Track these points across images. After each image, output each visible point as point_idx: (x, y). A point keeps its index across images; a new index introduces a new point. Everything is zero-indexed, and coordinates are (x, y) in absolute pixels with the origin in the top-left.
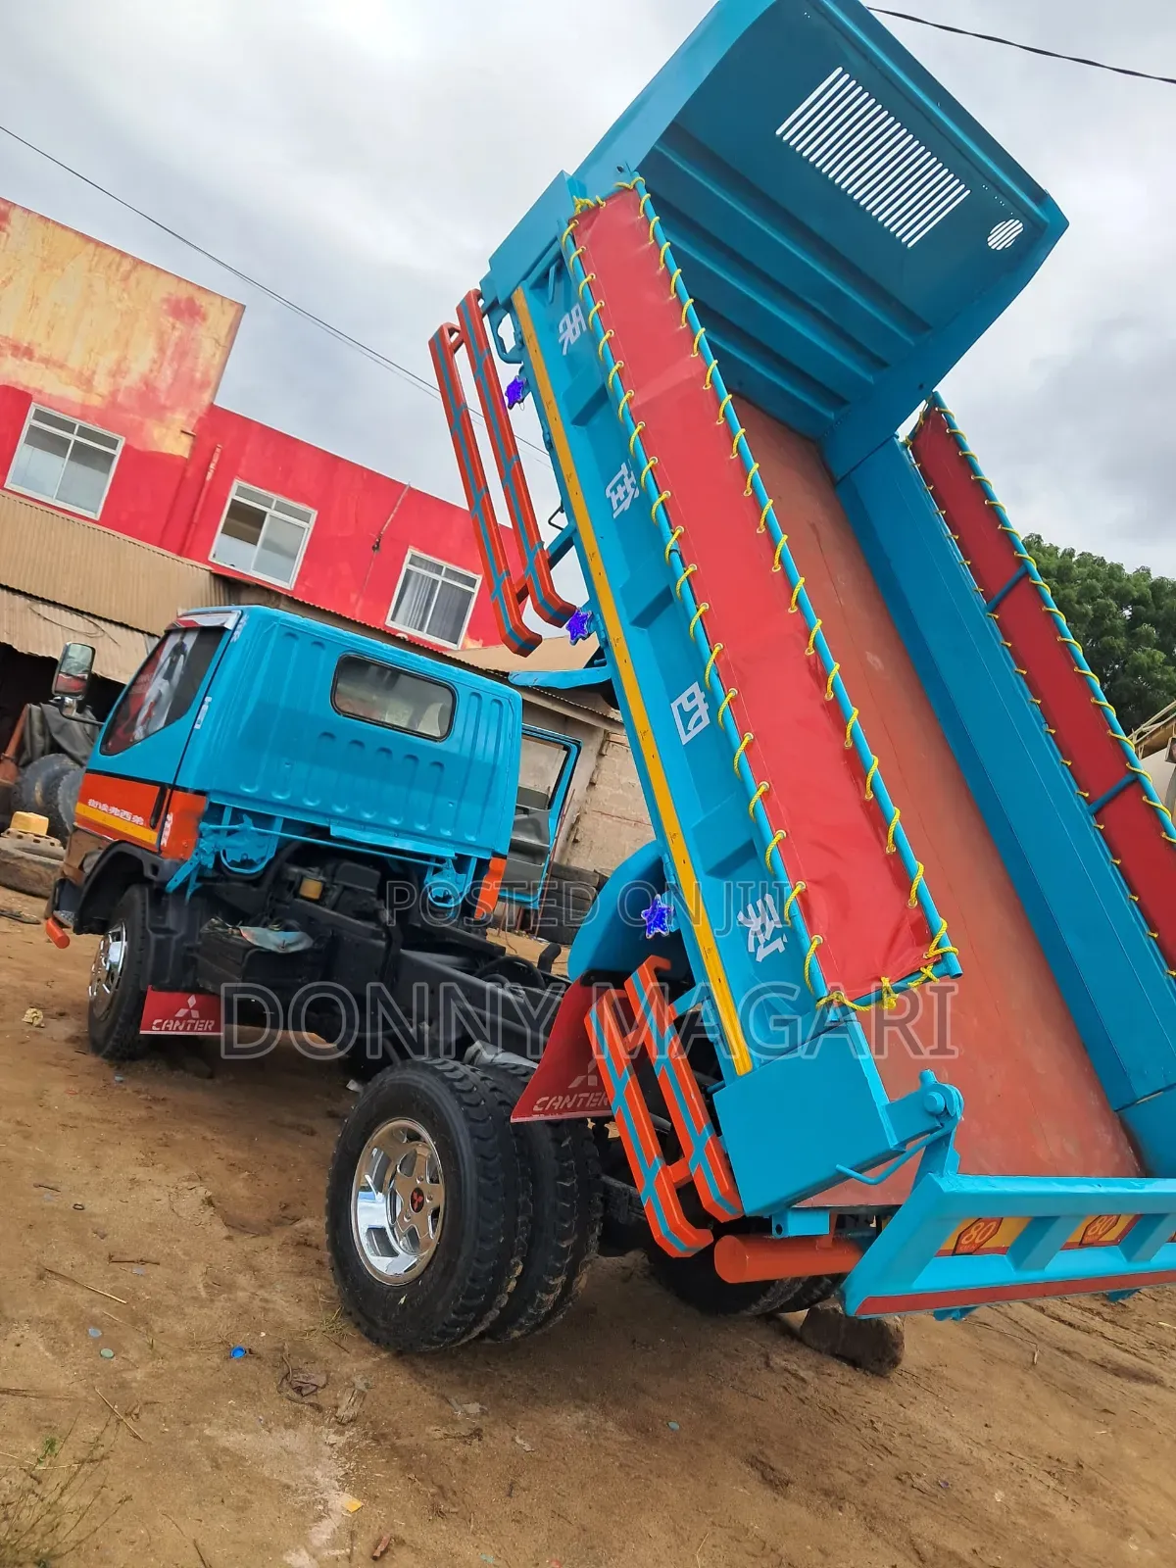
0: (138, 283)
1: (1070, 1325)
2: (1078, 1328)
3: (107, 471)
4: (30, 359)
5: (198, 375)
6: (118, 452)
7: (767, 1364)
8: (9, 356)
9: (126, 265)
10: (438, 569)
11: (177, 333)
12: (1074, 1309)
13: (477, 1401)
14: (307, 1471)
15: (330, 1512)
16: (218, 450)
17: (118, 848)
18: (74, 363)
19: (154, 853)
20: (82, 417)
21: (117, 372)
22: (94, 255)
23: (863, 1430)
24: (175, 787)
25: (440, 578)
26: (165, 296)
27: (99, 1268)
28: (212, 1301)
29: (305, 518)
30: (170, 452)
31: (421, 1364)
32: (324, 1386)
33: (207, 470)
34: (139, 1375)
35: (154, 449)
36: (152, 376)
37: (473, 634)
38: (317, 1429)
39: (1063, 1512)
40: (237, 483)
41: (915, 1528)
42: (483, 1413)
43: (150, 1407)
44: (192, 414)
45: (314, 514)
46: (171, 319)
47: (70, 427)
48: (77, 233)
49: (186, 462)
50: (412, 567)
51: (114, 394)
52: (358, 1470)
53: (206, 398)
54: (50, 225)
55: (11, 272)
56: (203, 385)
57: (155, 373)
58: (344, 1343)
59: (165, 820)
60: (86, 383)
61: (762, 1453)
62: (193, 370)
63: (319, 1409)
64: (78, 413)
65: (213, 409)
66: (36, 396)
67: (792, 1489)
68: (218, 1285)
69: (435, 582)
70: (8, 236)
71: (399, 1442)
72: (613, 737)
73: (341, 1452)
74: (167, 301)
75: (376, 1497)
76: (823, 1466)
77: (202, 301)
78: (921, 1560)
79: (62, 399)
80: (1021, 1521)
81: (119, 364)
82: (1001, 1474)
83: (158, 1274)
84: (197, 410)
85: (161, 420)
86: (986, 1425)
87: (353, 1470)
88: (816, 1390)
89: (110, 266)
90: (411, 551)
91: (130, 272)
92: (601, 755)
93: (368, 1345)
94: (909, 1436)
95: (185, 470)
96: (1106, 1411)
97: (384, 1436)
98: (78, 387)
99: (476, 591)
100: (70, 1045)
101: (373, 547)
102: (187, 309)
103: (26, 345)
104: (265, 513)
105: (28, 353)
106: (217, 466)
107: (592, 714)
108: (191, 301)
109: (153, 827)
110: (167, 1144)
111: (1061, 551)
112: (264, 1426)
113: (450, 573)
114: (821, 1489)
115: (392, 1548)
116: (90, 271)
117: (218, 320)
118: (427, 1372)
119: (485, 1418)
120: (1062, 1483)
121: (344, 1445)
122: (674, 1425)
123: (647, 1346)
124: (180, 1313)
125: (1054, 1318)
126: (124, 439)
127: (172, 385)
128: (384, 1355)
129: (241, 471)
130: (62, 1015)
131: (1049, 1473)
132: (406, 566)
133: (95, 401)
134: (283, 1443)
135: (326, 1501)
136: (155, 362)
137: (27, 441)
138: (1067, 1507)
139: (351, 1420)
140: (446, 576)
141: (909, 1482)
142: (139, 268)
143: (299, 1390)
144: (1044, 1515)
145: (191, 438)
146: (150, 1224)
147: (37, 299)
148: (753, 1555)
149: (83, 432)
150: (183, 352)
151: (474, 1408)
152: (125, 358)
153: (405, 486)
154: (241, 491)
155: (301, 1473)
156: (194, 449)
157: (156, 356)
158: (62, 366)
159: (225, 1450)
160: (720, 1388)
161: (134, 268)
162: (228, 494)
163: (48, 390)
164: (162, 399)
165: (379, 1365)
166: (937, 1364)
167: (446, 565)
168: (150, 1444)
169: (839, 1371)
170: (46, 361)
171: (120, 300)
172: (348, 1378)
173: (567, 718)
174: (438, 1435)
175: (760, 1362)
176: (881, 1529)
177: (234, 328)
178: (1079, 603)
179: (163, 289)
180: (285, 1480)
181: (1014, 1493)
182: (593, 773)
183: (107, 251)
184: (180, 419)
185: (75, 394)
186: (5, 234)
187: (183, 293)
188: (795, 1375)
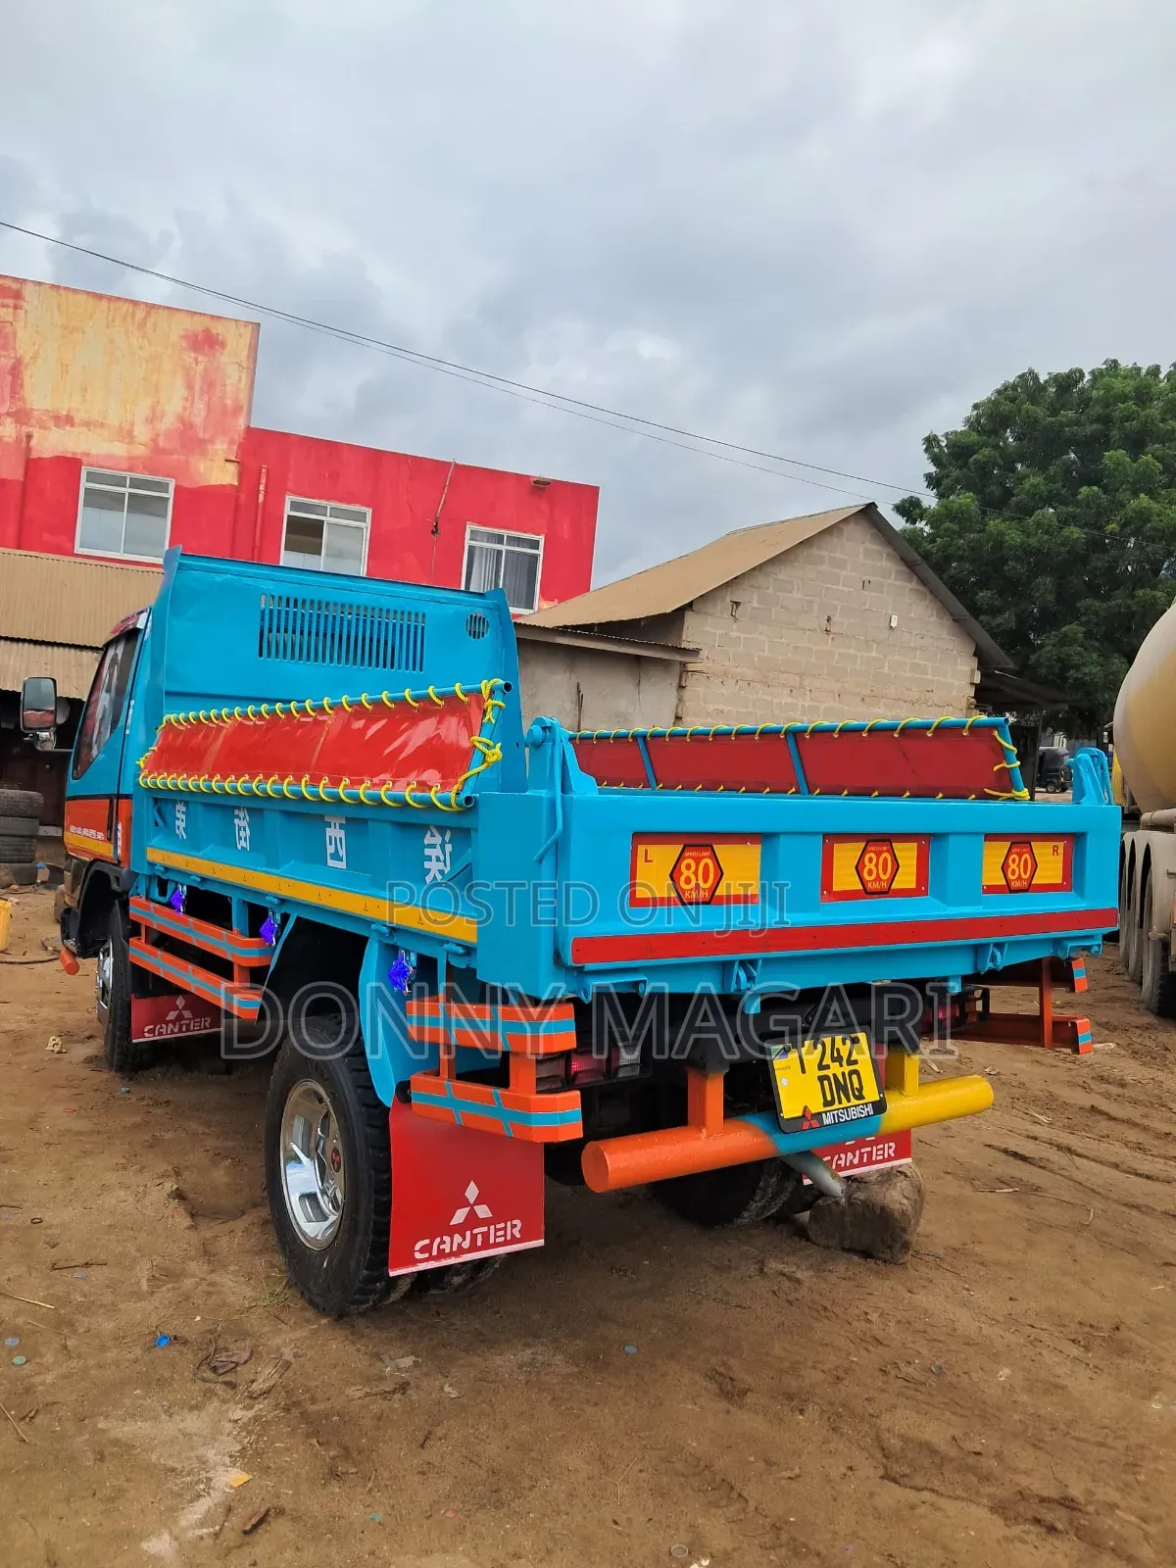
0: (155, 325)
1: (1148, 1177)
2: (1158, 1179)
3: (165, 516)
4: (72, 426)
5: (229, 402)
6: (170, 495)
7: (761, 1270)
8: (53, 428)
9: (140, 313)
10: (500, 539)
11: (201, 367)
12: (1156, 1159)
13: (412, 1354)
14: (200, 1451)
15: (211, 1491)
16: (264, 470)
17: (94, 868)
18: (113, 420)
19: (115, 865)
20: (131, 470)
21: (152, 420)
22: (109, 310)
23: (855, 1324)
24: (119, 796)
25: (504, 548)
26: (183, 333)
27: (36, 1278)
28: (152, 1293)
29: (361, 517)
30: (219, 483)
31: (361, 1323)
32: (246, 1362)
33: (258, 492)
34: (49, 1378)
35: (202, 484)
36: (187, 413)
37: (545, 596)
38: (225, 1407)
39: (1081, 1383)
40: (289, 499)
41: (885, 1421)
42: (416, 1364)
43: (49, 1408)
44: (231, 442)
45: (369, 512)
46: (193, 355)
47: (121, 482)
48: (88, 293)
49: (237, 489)
50: (474, 543)
51: (155, 440)
52: (257, 1443)
53: (241, 423)
54: (62, 292)
55: (37, 346)
56: (236, 411)
57: (189, 410)
58: (282, 1316)
59: (117, 830)
60: (128, 436)
61: (724, 1364)
62: (223, 398)
63: (232, 1386)
64: (125, 465)
65: (250, 432)
66: (85, 460)
67: (750, 1398)
68: (166, 1275)
69: (499, 552)
70: (26, 312)
71: (312, 1408)
72: (690, 667)
73: (244, 1427)
74: (184, 337)
75: (269, 1468)
76: (794, 1369)
77: (218, 329)
78: (885, 1456)
79: (110, 457)
80: (1025, 1398)
81: (153, 409)
82: (1012, 1350)
83: (98, 1275)
84: (236, 437)
85: (204, 454)
86: (1011, 1299)
87: (251, 1444)
88: (810, 1289)
89: (125, 318)
90: (470, 527)
91: (145, 318)
92: (681, 687)
93: (310, 1314)
94: (909, 1323)
95: (238, 498)
96: (1167, 1264)
97: (297, 1404)
98: (122, 442)
99: (540, 552)
100: (87, 1065)
101: (433, 532)
102: (206, 342)
103: (65, 413)
104: (323, 521)
105: (69, 420)
106: (266, 487)
107: (665, 648)
108: (207, 332)
109: (109, 840)
110: (154, 1144)
111: (1144, 371)
112: (165, 1412)
113: (512, 540)
114: (784, 1393)
115: (270, 1519)
116: (108, 327)
117: (237, 343)
118: (366, 1331)
119: (417, 1372)
120: (1087, 1348)
121: (250, 1419)
122: (630, 1349)
123: (625, 1271)
124: (112, 1310)
125: (1129, 1173)
126: (174, 481)
127: (207, 416)
128: (324, 1321)
129: (290, 485)
130: (90, 1037)
131: (1073, 1341)
132: (468, 542)
133: (140, 451)
134: (182, 1426)
135: (209, 1479)
136: (186, 399)
137: (86, 504)
138: (1083, 1375)
139: (264, 1393)
140: (508, 544)
141: (893, 1372)
142: (153, 311)
143: (215, 1369)
144: (1055, 1387)
145: (236, 464)
146: (110, 1226)
147: (66, 366)
148: (683, 1475)
149: (135, 483)
150: (209, 385)
151: (408, 1362)
152: (158, 402)
153: (449, 464)
154: (295, 506)
155: (193, 1454)
156: (241, 475)
157: (186, 393)
158: (102, 425)
159: (116, 1442)
160: (699, 1302)
161: (148, 313)
162: (283, 512)
163: (94, 451)
164: (201, 434)
165: (315, 1332)
166: (969, 1241)
167: (505, 533)
168: (36, 1445)
169: (843, 1267)
170: (87, 424)
171: (141, 348)
172: (278, 1349)
173: (638, 658)
174: (359, 1394)
175: (753, 1269)
176: (845, 1429)
177: (253, 349)
178: (1163, 420)
179: (181, 326)
180: (171, 1463)
181: (1023, 1369)
182: (677, 707)
183: (120, 303)
184: (221, 448)
185: (119, 449)
186: (23, 311)
187: (197, 325)
188: (790, 1278)
